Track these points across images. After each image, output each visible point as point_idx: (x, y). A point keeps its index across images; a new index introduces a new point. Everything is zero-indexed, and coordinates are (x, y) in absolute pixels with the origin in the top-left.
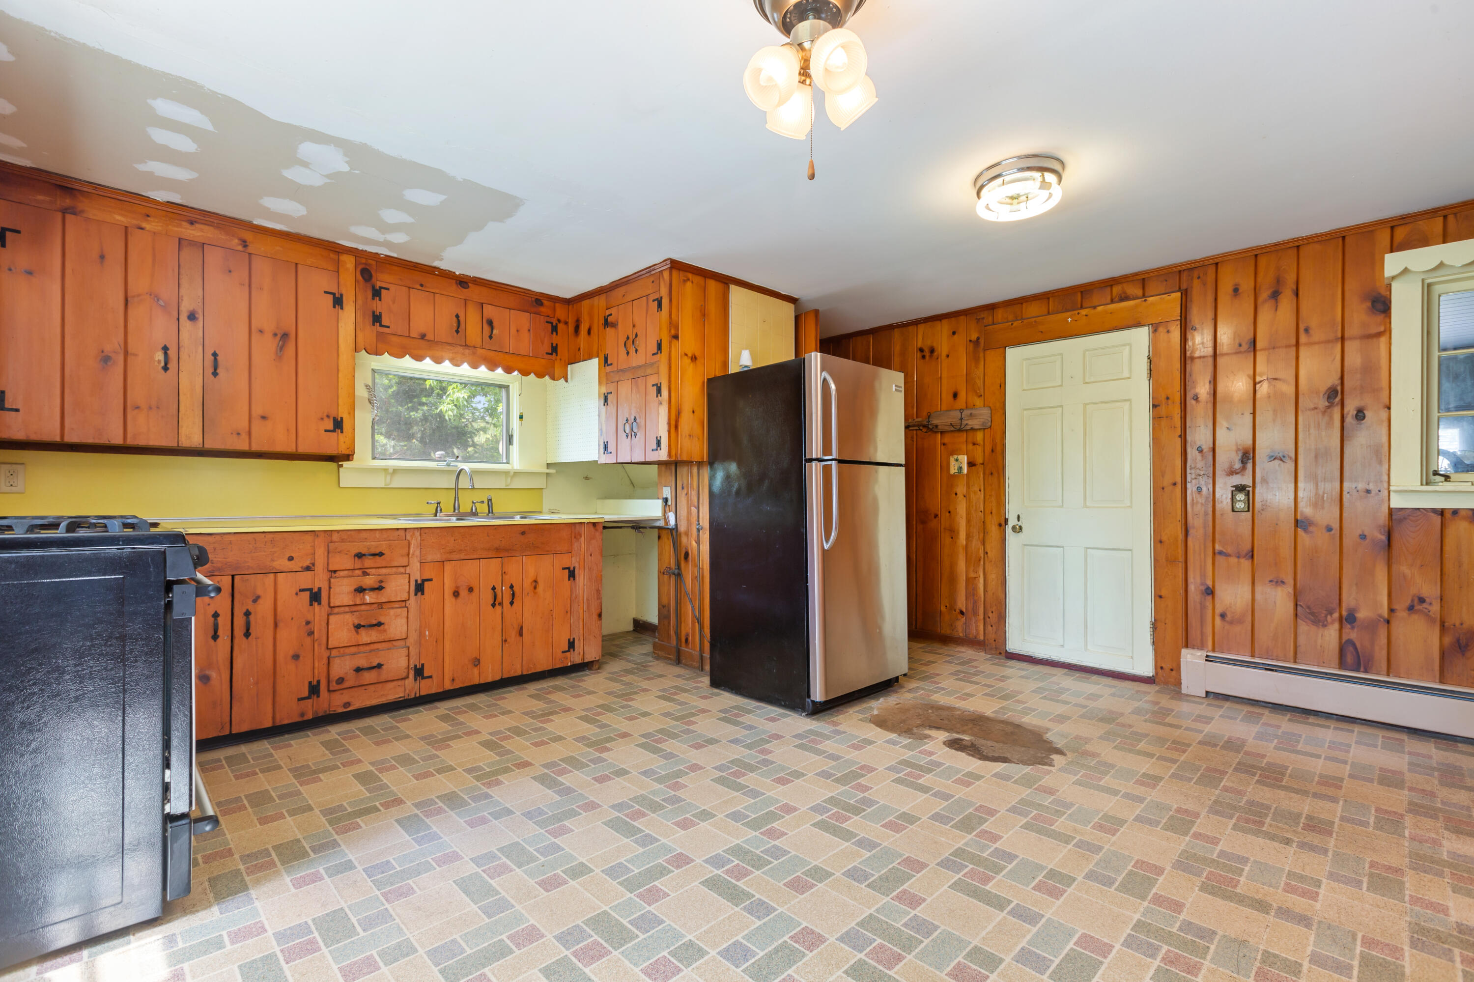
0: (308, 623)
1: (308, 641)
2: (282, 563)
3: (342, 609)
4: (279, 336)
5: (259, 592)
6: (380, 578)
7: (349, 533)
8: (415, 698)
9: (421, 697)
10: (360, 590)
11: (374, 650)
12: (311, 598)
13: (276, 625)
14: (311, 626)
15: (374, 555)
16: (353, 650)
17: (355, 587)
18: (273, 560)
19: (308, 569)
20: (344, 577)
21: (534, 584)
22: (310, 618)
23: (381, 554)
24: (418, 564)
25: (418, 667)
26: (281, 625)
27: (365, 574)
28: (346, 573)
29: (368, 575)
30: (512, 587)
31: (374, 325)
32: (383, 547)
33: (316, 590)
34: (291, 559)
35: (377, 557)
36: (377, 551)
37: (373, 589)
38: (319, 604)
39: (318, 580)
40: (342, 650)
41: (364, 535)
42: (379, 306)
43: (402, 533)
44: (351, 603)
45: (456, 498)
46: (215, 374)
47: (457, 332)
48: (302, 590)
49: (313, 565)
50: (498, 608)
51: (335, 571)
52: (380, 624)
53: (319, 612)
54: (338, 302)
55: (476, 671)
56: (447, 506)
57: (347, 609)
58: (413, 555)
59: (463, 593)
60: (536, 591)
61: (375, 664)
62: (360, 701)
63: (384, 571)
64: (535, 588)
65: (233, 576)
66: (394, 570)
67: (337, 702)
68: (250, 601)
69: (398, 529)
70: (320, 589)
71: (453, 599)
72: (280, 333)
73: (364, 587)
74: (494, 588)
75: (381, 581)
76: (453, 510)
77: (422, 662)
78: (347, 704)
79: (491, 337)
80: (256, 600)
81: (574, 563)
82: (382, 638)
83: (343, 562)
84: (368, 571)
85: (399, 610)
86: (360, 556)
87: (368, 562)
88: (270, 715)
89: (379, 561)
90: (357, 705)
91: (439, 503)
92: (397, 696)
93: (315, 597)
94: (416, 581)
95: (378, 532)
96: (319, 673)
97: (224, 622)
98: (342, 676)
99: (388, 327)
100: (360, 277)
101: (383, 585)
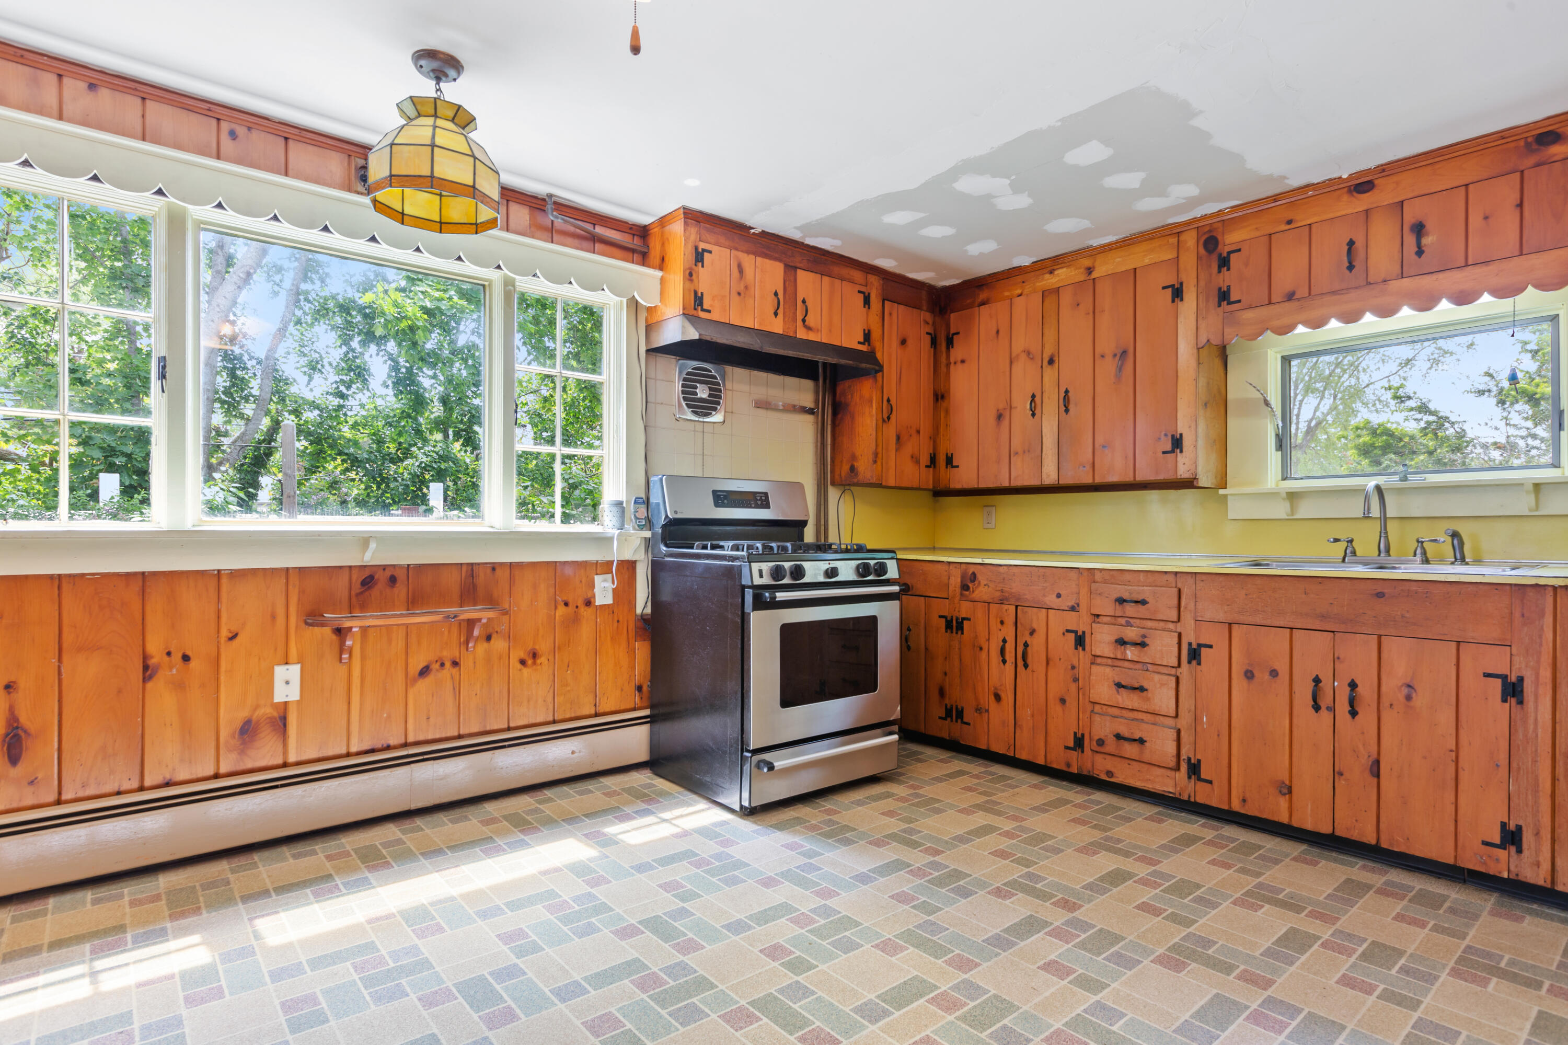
0: (1073, 668)
1: (1073, 687)
2: (1051, 600)
3: (1105, 661)
4: (1118, 356)
5: (1035, 626)
6: (1143, 631)
7: (1112, 573)
8: (1188, 802)
9: (1196, 804)
10: (1121, 642)
11: (1137, 720)
12: (1076, 641)
13: (1048, 663)
14: (1076, 671)
15: (1136, 602)
16: (1116, 711)
17: (1116, 637)
18: (1044, 596)
19: (1073, 609)
20: (1105, 624)
21: (1405, 691)
22: (1076, 663)
23: (1143, 602)
24: (1193, 622)
25: (1193, 761)
26: (1051, 663)
27: (1129, 624)
28: (1108, 619)
29: (1131, 626)
30: (1353, 685)
31: (1220, 305)
32: (1145, 592)
33: (1080, 633)
34: (1059, 596)
35: (1140, 606)
36: (1140, 598)
37: (1136, 644)
38: (1084, 649)
39: (1080, 622)
40: (1105, 707)
41: (1127, 577)
42: (1226, 279)
43: (1171, 578)
44: (1112, 656)
45: (1384, 532)
46: (1067, 411)
47: (1351, 267)
48: (1068, 631)
49: (1078, 605)
50: (1325, 715)
51: (1098, 616)
52: (1142, 689)
53: (1083, 657)
54: (1177, 293)
55: (1283, 802)
56: (1367, 545)
57: (1110, 662)
58: (1186, 608)
59: (1262, 676)
60: (1412, 704)
61: (1137, 737)
62: (1125, 775)
63: (1150, 624)
64: (1409, 698)
65: (1017, 607)
66: (1162, 624)
67: (1100, 766)
68: (1027, 633)
69: (1166, 573)
70: (1084, 633)
71: (1245, 682)
72: (1119, 352)
73: (1126, 640)
74: (1317, 680)
75: (1144, 636)
76: (1377, 553)
77: (1199, 757)
78: (1110, 773)
79: (1420, 252)
80: (1032, 632)
81: (1521, 667)
82: (1144, 707)
83: (1105, 607)
84: (1132, 621)
85: (1166, 677)
86: (1121, 601)
87: (1130, 609)
88: (1042, 753)
89: (1141, 611)
90: (1119, 778)
91: (1351, 541)
92: (1165, 789)
93: (1080, 641)
94: (1190, 644)
95: (1142, 574)
96: (1083, 726)
97: (1010, 647)
98: (1103, 737)
99: (1239, 301)
100: (1202, 251)
101: (1146, 640)
